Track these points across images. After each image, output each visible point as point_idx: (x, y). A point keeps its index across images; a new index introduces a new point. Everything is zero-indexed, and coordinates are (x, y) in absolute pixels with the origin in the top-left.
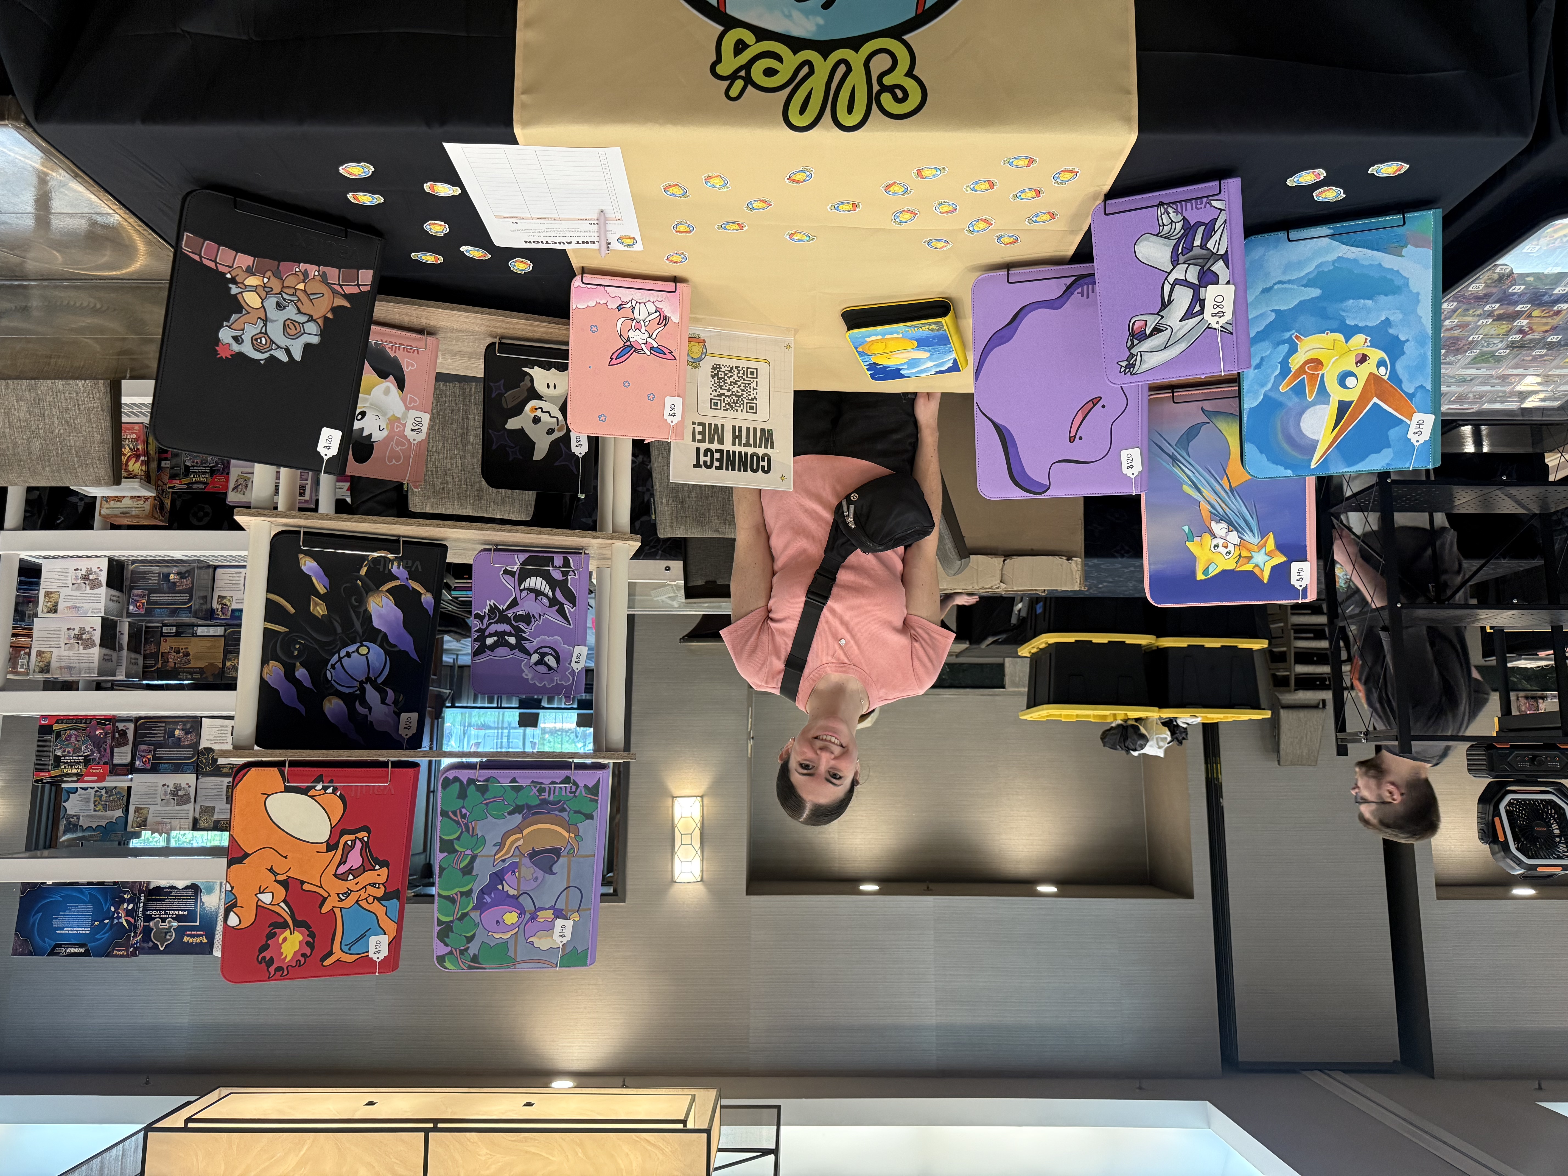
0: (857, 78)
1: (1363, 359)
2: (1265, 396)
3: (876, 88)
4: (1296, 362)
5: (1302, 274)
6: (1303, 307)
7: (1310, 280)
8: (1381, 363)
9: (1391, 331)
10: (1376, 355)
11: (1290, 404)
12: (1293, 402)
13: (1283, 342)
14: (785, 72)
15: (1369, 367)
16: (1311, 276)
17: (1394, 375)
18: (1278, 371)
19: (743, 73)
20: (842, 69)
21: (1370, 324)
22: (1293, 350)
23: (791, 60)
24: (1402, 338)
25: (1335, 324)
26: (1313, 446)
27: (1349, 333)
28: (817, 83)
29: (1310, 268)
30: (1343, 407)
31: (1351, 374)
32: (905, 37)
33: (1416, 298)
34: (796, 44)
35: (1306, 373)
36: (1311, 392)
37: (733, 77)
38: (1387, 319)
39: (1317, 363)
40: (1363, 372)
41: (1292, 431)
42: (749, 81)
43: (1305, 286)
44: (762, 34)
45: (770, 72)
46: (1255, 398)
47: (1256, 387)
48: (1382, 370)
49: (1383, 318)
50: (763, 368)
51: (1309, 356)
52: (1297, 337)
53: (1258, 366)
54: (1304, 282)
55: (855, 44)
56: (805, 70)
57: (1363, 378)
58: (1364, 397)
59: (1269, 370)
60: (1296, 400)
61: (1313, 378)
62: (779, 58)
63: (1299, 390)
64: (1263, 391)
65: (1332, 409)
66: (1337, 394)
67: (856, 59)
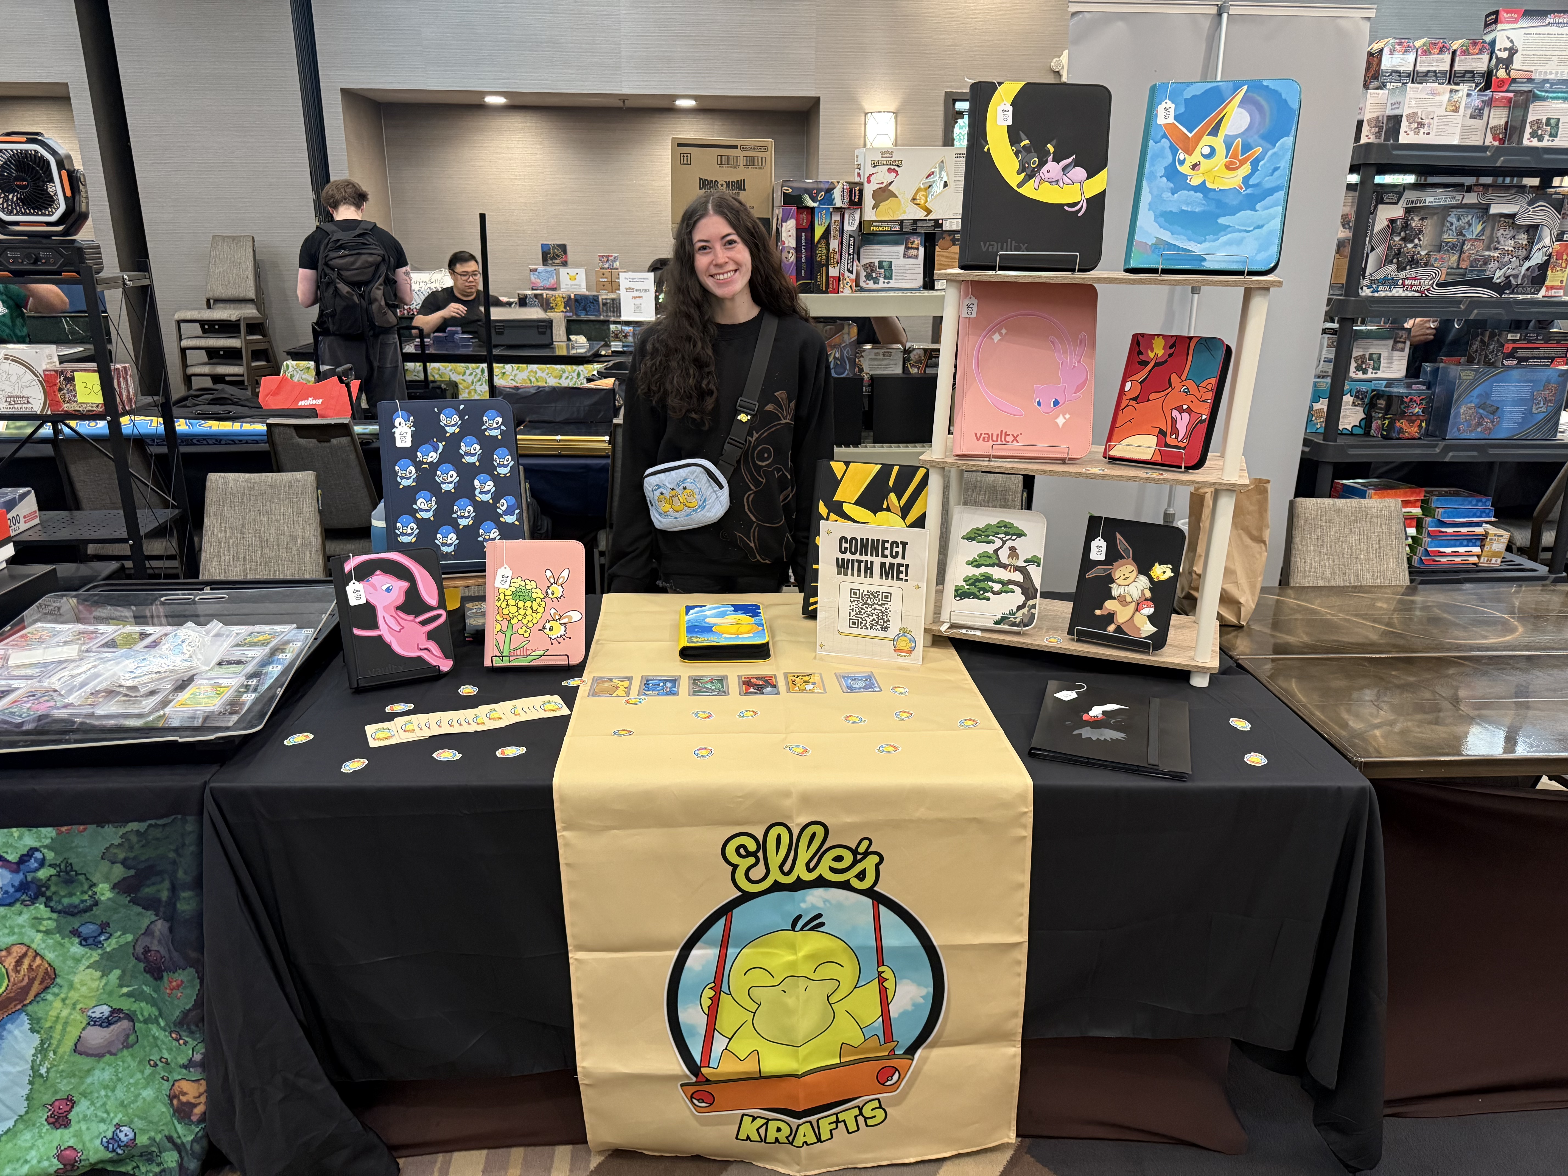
0: (775, 860)
1: (1194, 167)
2: (1275, 146)
3: (760, 854)
4: (1246, 169)
5: (1229, 236)
6: (1233, 211)
7: (1224, 230)
8: (1182, 162)
9: (1172, 185)
10: (1185, 169)
11: (1256, 137)
12: (1253, 139)
13: (1253, 186)
14: (828, 860)
15: (1190, 160)
16: (1223, 233)
17: (1174, 151)
18: (1261, 163)
19: (859, 857)
20: (786, 868)
21: (1186, 192)
22: (1246, 179)
23: (823, 870)
24: (1164, 179)
25: (1211, 195)
26: (1242, 104)
27: (1202, 188)
28: (804, 855)
29: (1223, 239)
30: (1215, 132)
31: (1205, 157)
32: (740, 893)
33: (1151, 207)
34: (821, 882)
35: (1239, 161)
36: (1238, 145)
37: (866, 854)
38: (1173, 194)
39: (1229, 167)
40: (1196, 157)
41: (1257, 116)
42: (855, 852)
43: (1229, 226)
44: (846, 886)
45: (839, 859)
46: (1283, 144)
47: (1281, 153)
48: (1182, 157)
49: (1176, 195)
50: (844, 628)
51: (1234, 173)
52: (1241, 188)
53: (1276, 169)
54: (1229, 229)
55: (777, 887)
56: (812, 865)
57: (1197, 152)
58: (1198, 138)
59: (1268, 165)
60: (1250, 141)
61: (1235, 156)
62: (832, 870)
63: (1246, 148)
64: (1275, 149)
65: (1223, 131)
66: (1218, 142)
67: (775, 875)
